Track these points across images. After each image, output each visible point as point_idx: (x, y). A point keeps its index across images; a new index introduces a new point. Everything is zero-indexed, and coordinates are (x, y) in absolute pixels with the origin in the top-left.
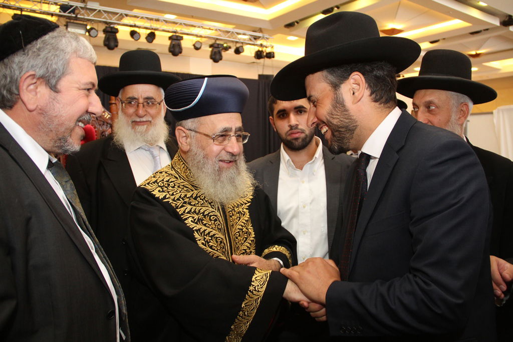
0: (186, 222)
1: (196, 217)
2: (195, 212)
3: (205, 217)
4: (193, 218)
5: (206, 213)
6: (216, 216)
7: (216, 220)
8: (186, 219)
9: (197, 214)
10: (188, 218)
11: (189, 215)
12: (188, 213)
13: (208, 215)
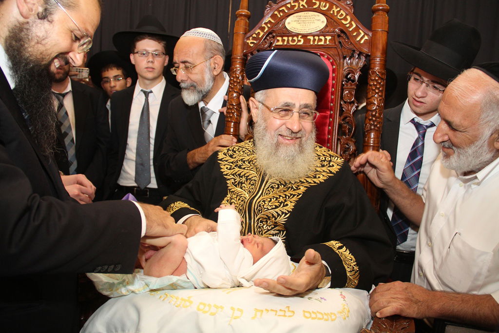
0: (228, 182)
1: (238, 179)
2: (239, 175)
3: (247, 181)
4: (235, 180)
5: (250, 177)
6: (255, 180)
7: (252, 185)
8: (229, 179)
9: (240, 177)
10: (231, 179)
11: (233, 177)
12: (233, 175)
13: (250, 179)
